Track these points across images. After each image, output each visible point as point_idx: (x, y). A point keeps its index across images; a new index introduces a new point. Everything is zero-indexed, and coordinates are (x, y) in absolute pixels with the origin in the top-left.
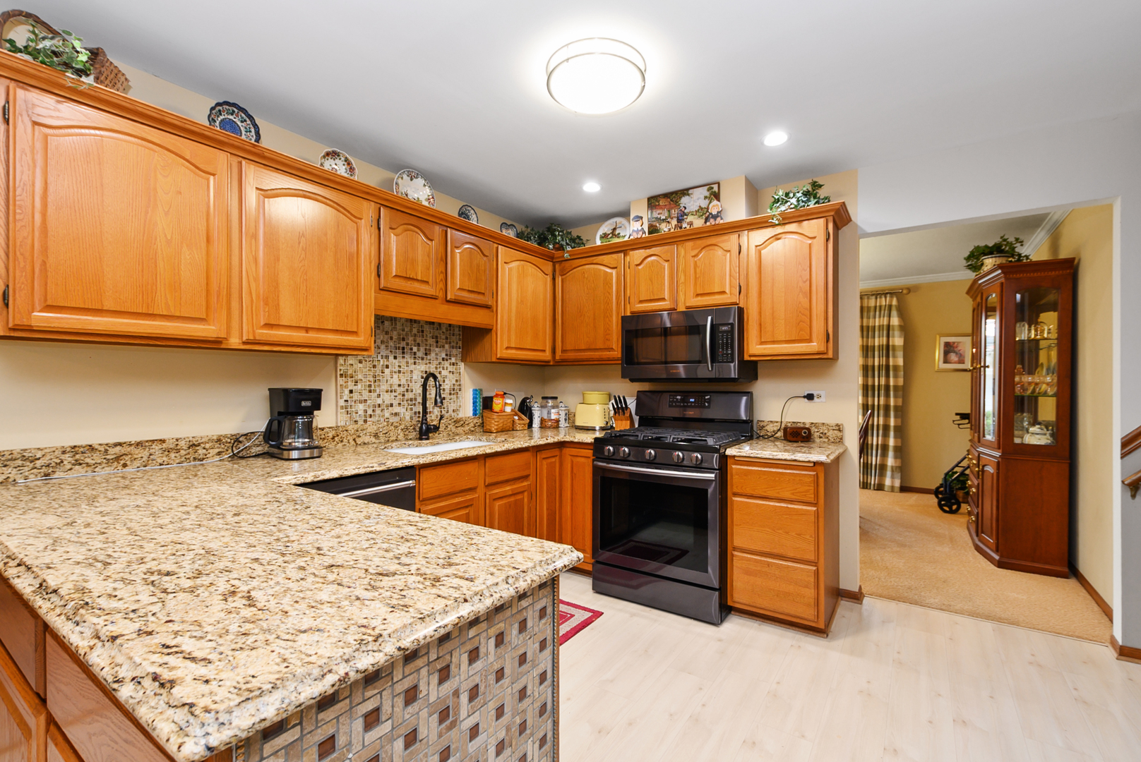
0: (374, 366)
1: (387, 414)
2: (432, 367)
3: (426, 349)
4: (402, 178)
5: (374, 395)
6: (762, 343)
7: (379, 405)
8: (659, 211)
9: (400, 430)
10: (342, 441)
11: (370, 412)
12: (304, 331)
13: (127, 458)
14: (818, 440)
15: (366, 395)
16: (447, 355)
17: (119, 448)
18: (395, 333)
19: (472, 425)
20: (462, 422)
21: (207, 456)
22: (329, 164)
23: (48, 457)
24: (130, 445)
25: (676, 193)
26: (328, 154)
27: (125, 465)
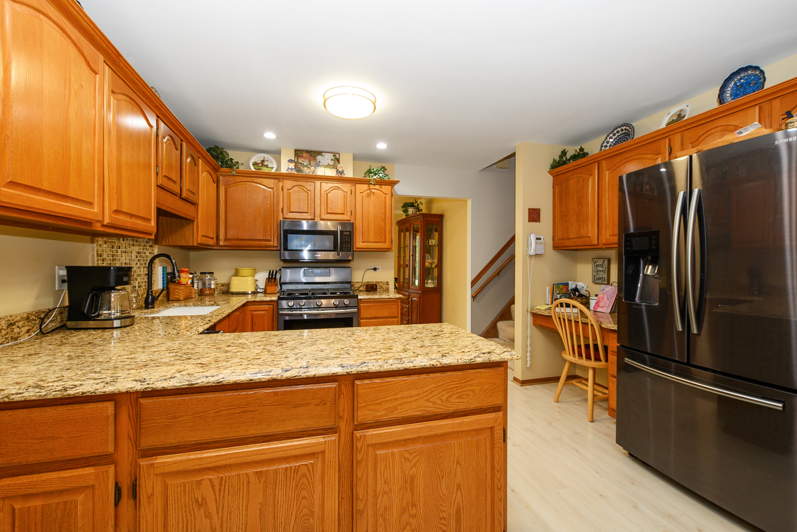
6: (363, 242)
8: (302, 160)
12: (130, 218)
14: (378, 290)
21: (21, 334)
25: (314, 152)
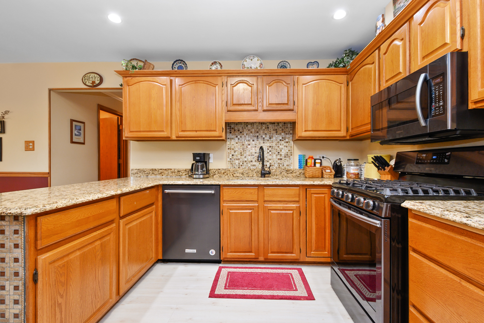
0: (243, 145)
1: (249, 165)
2: (274, 144)
3: (270, 136)
4: (246, 61)
5: (243, 157)
7: (246, 161)
9: (254, 172)
10: (227, 175)
11: (241, 164)
12: (195, 132)
13: (163, 173)
15: (239, 157)
16: (283, 138)
17: (161, 170)
18: (253, 130)
19: (298, 173)
20: (291, 171)
22: (214, 68)
23: (147, 171)
24: (164, 170)
26: (212, 64)
27: (162, 175)
